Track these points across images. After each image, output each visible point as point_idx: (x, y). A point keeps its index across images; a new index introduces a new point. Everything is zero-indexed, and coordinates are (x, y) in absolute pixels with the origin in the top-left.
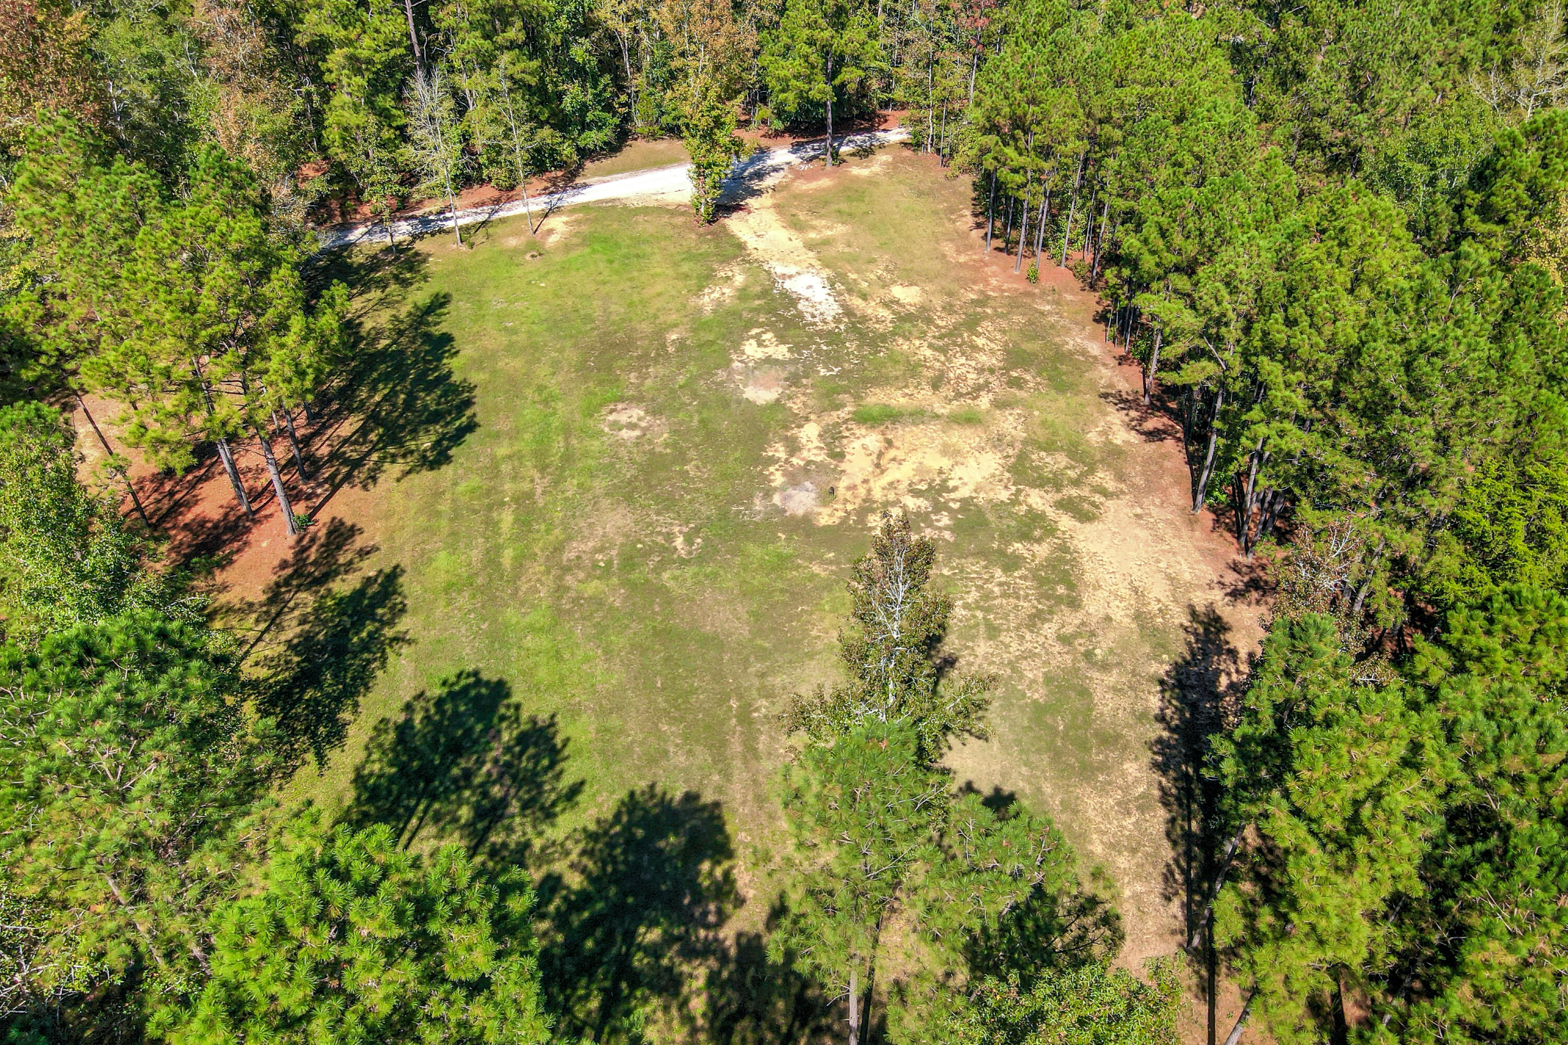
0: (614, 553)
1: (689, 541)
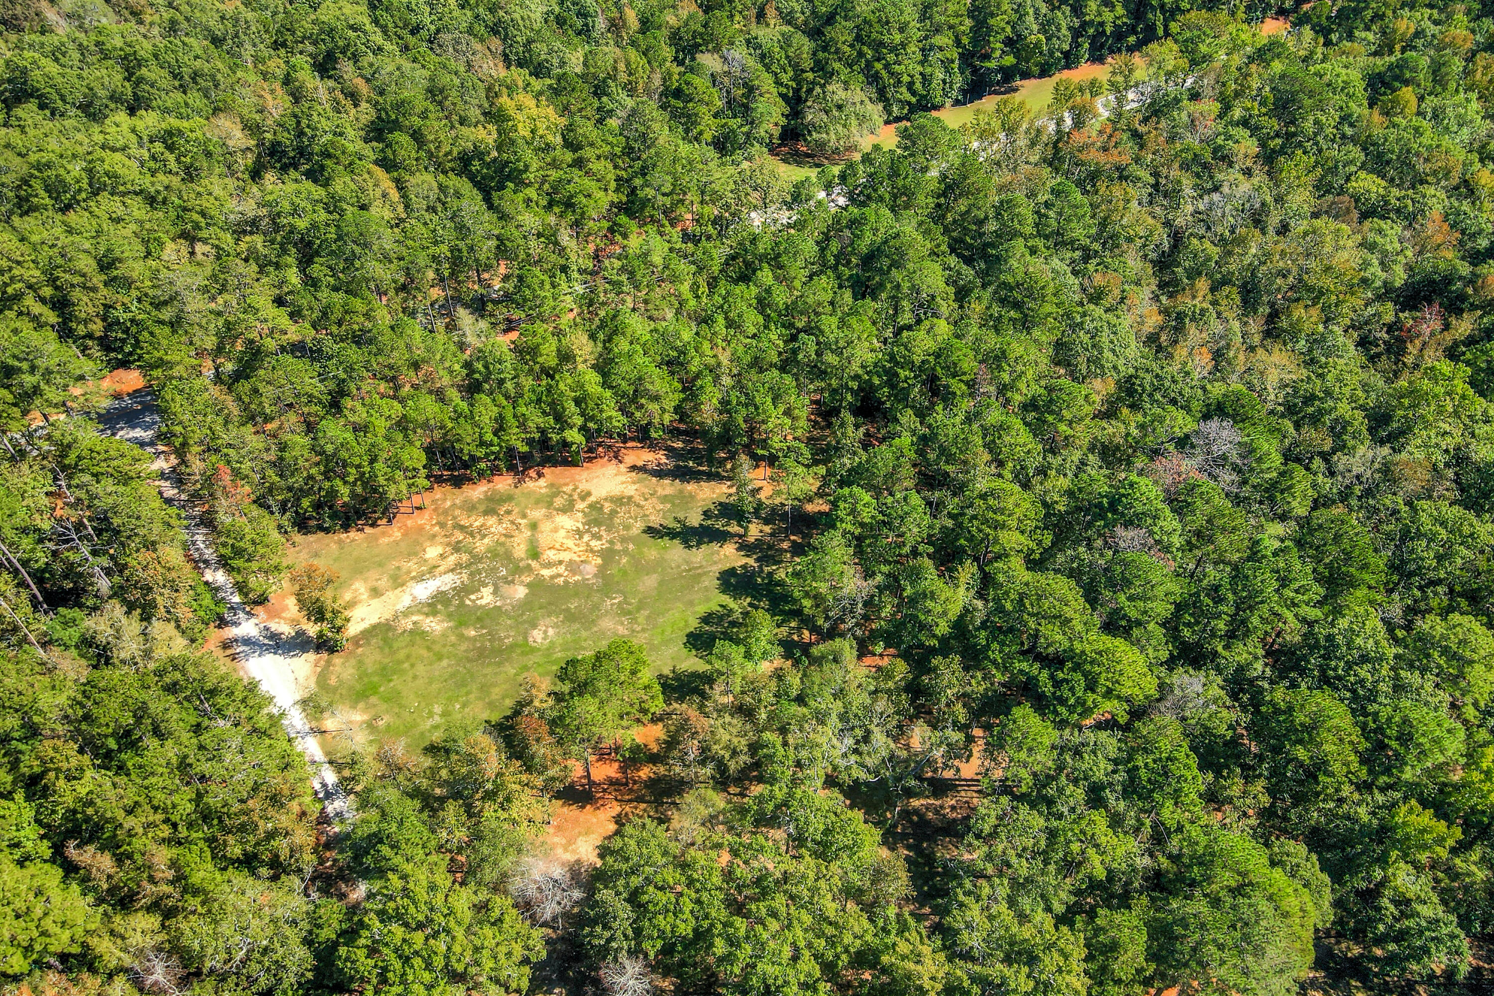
0: (624, 619)
1: (615, 599)
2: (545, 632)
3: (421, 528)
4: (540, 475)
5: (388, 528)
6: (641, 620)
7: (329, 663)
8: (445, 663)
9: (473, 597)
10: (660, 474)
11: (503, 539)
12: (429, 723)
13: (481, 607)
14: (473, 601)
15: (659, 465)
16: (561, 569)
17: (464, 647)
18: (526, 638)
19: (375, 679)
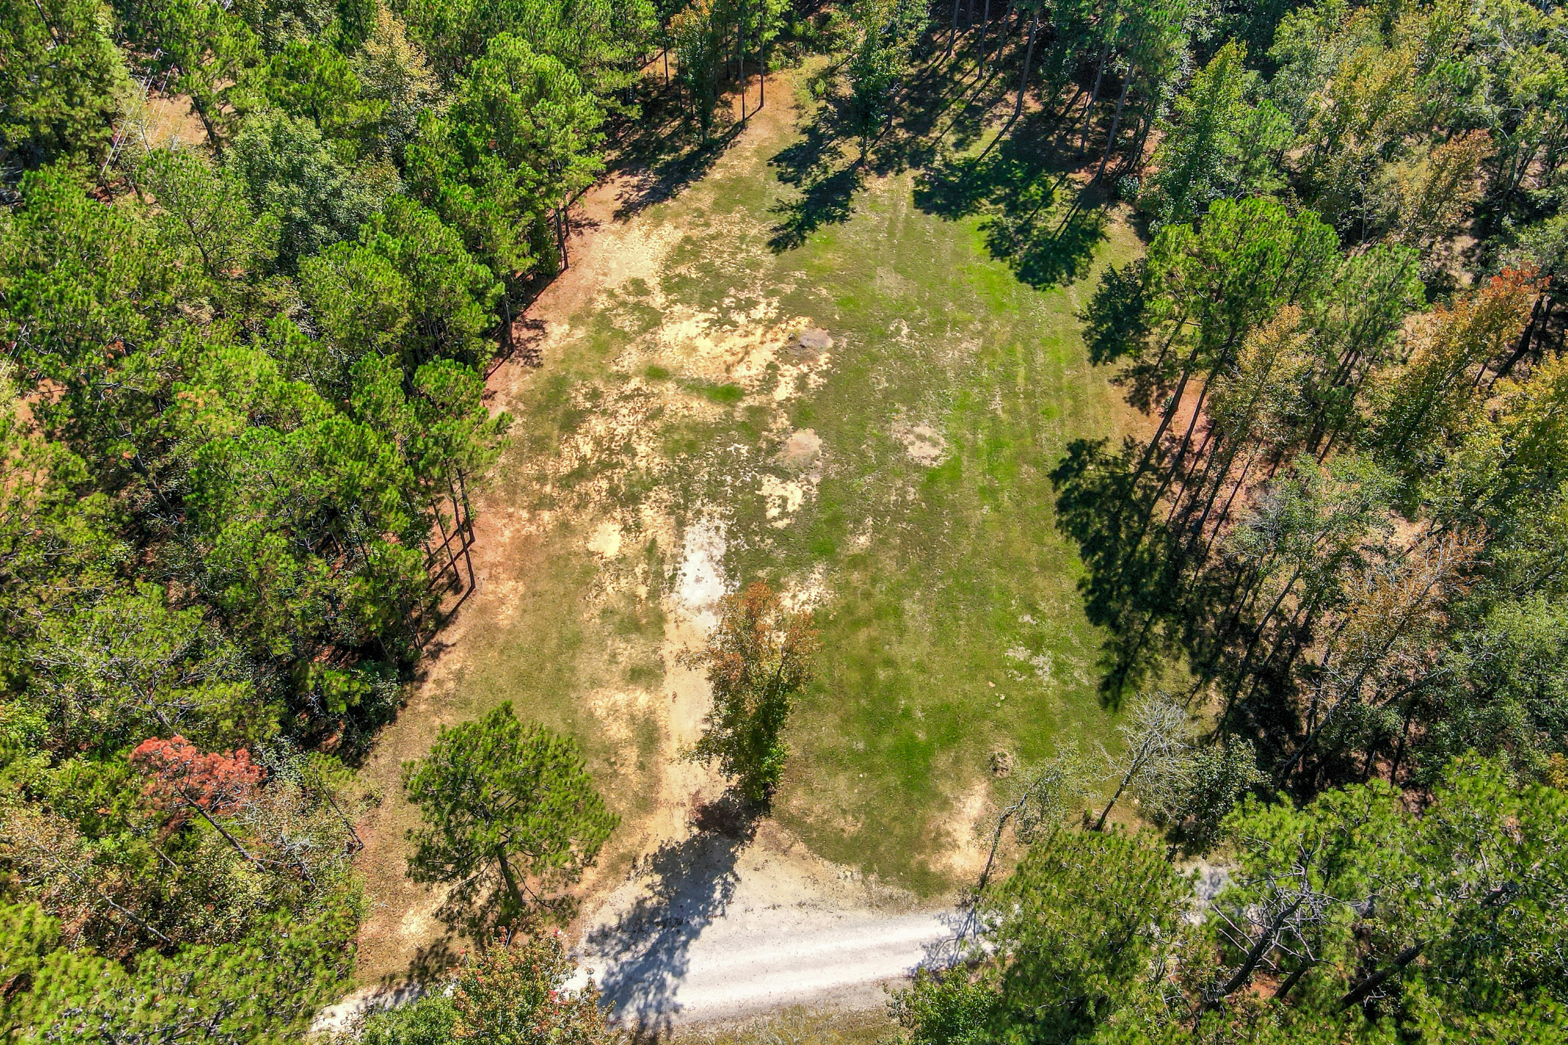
0: (948, 335)
1: (898, 330)
2: (921, 438)
3: (526, 544)
4: (537, 325)
5: (478, 599)
6: (962, 315)
7: (788, 822)
8: (910, 606)
9: (773, 512)
10: (659, 194)
11: (657, 424)
12: (1045, 676)
13: (806, 507)
14: (784, 514)
15: (639, 188)
16: (789, 373)
17: (888, 564)
18: (918, 467)
19: (887, 741)
